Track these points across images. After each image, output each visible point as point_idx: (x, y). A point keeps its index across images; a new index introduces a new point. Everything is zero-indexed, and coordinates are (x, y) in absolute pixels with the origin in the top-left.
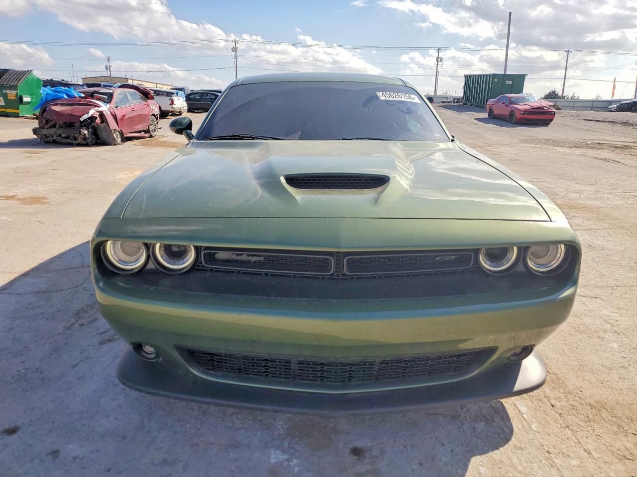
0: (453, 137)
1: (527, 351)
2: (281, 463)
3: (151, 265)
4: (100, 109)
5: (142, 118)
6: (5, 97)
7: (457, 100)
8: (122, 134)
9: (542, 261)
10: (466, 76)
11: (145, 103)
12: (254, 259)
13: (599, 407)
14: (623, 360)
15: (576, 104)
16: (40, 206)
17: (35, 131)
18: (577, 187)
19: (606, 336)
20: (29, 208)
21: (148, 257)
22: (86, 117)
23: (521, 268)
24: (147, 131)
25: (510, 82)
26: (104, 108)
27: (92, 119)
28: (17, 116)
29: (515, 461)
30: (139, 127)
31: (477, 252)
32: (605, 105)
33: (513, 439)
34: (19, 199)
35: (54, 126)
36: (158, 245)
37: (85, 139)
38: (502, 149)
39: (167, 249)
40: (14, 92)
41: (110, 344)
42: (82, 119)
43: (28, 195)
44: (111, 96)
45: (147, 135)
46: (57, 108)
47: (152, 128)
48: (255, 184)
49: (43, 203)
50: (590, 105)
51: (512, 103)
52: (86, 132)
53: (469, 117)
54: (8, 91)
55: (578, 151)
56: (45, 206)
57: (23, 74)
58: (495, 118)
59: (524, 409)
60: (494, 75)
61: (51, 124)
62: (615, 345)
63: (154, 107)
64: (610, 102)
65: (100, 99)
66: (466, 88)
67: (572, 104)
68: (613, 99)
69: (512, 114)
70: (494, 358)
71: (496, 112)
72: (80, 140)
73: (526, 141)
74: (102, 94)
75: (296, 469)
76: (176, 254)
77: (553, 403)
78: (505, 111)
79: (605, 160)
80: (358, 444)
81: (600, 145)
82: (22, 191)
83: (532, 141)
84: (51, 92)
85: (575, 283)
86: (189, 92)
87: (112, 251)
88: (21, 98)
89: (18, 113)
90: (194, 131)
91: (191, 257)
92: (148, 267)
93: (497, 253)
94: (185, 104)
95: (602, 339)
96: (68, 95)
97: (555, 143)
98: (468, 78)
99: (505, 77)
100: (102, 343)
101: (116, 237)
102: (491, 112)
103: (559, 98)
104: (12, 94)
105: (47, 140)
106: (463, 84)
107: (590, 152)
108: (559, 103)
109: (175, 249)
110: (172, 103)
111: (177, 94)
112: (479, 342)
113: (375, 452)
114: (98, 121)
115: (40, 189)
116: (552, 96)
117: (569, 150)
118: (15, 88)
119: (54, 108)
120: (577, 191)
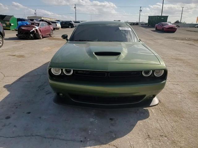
0: (140, 40)
1: (154, 96)
2: (93, 121)
3: (62, 74)
4: (36, 28)
5: (48, 30)
6: (6, 24)
7: (146, 24)
8: (42, 36)
9: (158, 74)
10: (149, 16)
11: (49, 26)
12: (87, 73)
13: (172, 111)
14: (181, 100)
15: (185, 25)
16: (23, 58)
17: (17, 35)
18: (179, 53)
19: (178, 94)
20: (20, 59)
21: (62, 72)
22: (32, 31)
23: (153, 76)
24: (50, 35)
25: (163, 18)
26: (37, 28)
27: (34, 31)
28: (9, 30)
29: (149, 121)
30: (48, 34)
31: (142, 71)
32: (194, 25)
33: (149, 117)
34: (16, 56)
35: (22, 34)
36: (64, 69)
37: (32, 37)
38: (159, 41)
39: (66, 70)
40: (9, 22)
41: (49, 94)
42: (31, 31)
43: (19, 55)
44: (39, 24)
45: (50, 36)
46: (23, 28)
47: (51, 34)
48: (87, 54)
49: (24, 57)
50: (189, 25)
51: (163, 25)
52: (32, 35)
53: (149, 30)
54: (7, 22)
55: (182, 41)
56: (24, 58)
57: (11, 16)
58: (158, 30)
59: (153, 111)
60: (158, 16)
61: (21, 33)
62: (180, 97)
63: (52, 27)
64: (196, 25)
65: (36, 25)
66: (149, 20)
67: (183, 25)
68: (197, 23)
69: (163, 29)
70: (145, 97)
71: (158, 28)
72: (30, 38)
73: (167, 38)
74: (36, 23)
75: (97, 122)
76: (68, 71)
77: (161, 110)
78: (161, 28)
79: (190, 44)
80: (111, 118)
81: (189, 40)
82: (17, 53)
83: (169, 38)
84: (21, 23)
85: (166, 79)
86: (61, 22)
87: (53, 71)
88: (11, 24)
89: (10, 29)
90: (68, 38)
91: (72, 72)
92: (62, 75)
93: (147, 72)
94: (60, 26)
95: (177, 95)
96: (26, 24)
97: (176, 39)
98: (149, 17)
99: (162, 17)
100: (47, 94)
101: (53, 67)
102: (156, 28)
103: (179, 23)
104: (8, 23)
105: (21, 37)
106: (148, 19)
107: (186, 42)
108: (179, 24)
109: (68, 70)
110: (56, 25)
111: (58, 22)
112: (142, 93)
113: (115, 119)
114: (35, 32)
115: (22, 53)
116: (177, 22)
117: (180, 41)
118: (9, 21)
119: (22, 28)
120: (179, 54)
